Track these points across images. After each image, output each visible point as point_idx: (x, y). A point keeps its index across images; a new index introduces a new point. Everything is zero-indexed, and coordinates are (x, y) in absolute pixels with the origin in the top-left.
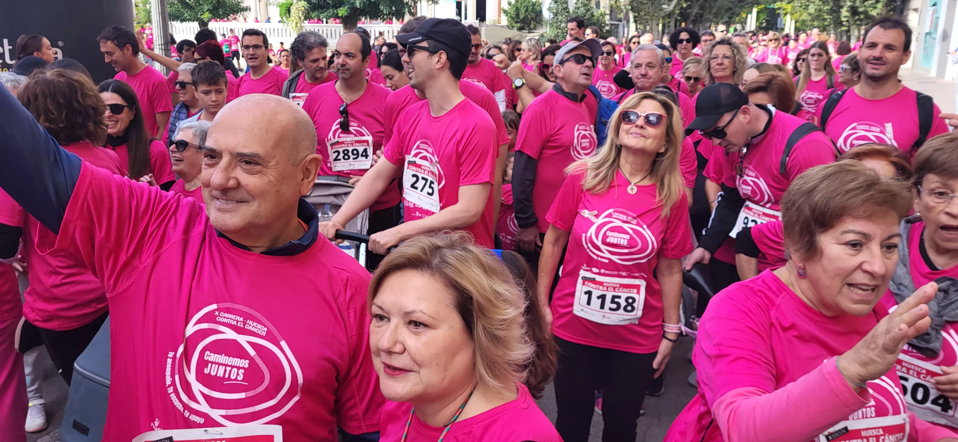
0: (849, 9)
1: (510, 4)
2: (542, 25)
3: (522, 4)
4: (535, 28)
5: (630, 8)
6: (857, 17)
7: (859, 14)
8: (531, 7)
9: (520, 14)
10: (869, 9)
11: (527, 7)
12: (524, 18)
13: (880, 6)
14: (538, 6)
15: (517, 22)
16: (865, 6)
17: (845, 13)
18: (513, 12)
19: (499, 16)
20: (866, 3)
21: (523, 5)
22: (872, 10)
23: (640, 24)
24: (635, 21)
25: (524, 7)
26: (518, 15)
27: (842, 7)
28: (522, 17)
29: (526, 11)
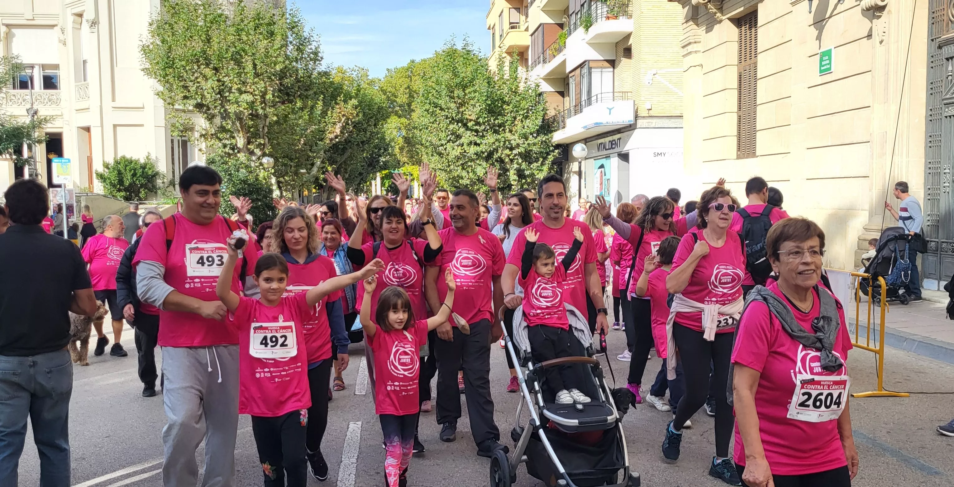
0: (515, 172)
1: (106, 166)
2: (156, 193)
3: (126, 166)
4: (146, 199)
5: (273, 171)
6: (524, 181)
7: (525, 177)
8: (141, 170)
9: (125, 179)
10: (536, 172)
11: (135, 170)
12: (130, 184)
13: (545, 168)
14: (150, 169)
15: (119, 190)
16: (531, 168)
17: (512, 176)
18: (114, 178)
19: (91, 181)
20: (532, 166)
21: (128, 168)
22: (538, 174)
23: (286, 190)
24: (280, 188)
25: (130, 171)
26: (121, 182)
27: (508, 170)
28: (127, 183)
29: (134, 175)
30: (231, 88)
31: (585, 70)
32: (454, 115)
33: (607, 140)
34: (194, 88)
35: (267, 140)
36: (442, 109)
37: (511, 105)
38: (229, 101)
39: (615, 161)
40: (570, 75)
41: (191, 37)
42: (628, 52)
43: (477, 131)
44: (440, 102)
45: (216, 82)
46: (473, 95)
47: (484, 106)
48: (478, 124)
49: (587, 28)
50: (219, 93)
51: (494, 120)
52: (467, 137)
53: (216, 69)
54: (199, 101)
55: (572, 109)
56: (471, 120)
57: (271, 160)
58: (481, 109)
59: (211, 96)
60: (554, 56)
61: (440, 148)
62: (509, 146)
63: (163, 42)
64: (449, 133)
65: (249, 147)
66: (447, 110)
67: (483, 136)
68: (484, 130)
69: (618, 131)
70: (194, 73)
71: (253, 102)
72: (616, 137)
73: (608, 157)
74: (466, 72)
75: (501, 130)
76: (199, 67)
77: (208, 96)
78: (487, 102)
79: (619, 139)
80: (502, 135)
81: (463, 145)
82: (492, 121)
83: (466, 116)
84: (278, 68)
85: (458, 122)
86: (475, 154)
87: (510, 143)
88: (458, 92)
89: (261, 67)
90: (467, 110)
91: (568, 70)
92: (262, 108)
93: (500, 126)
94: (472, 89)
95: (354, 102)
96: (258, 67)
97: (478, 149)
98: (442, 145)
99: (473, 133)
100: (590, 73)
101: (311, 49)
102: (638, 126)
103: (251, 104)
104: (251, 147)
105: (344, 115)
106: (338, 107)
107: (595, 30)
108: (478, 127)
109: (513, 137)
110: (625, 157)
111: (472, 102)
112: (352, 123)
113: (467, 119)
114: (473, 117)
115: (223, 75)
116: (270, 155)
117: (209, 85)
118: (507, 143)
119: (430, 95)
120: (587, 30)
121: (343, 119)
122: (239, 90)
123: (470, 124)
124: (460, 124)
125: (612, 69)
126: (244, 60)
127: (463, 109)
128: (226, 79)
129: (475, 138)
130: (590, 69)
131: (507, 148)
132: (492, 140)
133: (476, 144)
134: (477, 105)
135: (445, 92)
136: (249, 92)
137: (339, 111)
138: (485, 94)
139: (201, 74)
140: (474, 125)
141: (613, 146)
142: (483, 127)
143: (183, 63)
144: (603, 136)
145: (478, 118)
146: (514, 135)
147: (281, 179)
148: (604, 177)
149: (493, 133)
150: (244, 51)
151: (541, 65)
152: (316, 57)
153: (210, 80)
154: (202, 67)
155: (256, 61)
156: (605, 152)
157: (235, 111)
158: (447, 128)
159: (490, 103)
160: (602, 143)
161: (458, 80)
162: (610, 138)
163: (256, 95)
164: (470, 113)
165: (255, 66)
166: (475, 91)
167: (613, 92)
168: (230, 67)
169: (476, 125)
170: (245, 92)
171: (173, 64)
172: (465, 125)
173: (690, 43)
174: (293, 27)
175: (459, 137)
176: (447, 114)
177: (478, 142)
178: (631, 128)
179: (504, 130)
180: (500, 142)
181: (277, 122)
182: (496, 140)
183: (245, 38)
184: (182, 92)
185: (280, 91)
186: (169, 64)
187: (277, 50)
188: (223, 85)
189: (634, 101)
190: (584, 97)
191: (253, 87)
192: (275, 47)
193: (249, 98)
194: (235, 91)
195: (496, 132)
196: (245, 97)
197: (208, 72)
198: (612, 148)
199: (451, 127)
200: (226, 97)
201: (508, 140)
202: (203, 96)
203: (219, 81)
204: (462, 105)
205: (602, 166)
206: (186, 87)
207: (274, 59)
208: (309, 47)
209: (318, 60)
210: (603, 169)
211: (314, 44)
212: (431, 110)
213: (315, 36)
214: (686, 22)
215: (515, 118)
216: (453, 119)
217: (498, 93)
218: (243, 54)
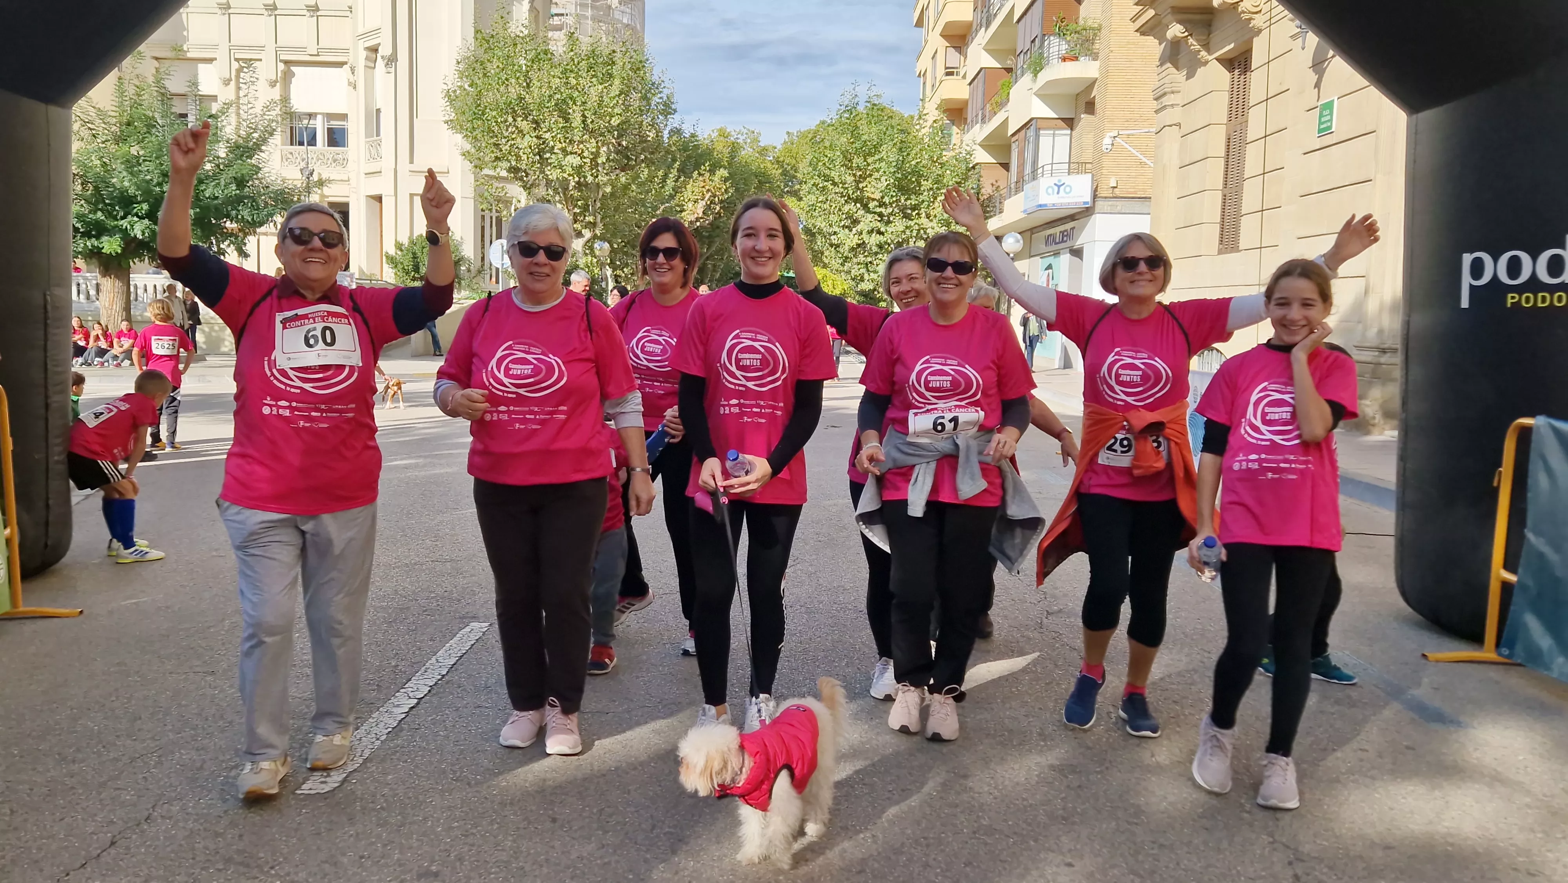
1: (400, 247)
18: (407, 262)
19: (380, 266)
30: (553, 147)
31: (1031, 133)
32: (851, 192)
33: (1057, 230)
34: (507, 147)
35: (599, 217)
36: (835, 184)
37: (930, 181)
38: (551, 164)
39: (1066, 258)
40: (1014, 139)
41: (507, 79)
42: (1090, 107)
43: (881, 215)
44: (833, 174)
45: (534, 139)
46: (877, 166)
47: (892, 181)
48: (882, 204)
49: (1036, 74)
50: (539, 154)
51: (905, 200)
52: (867, 221)
53: (536, 122)
54: (514, 163)
55: (1013, 186)
56: (874, 200)
57: (606, 246)
58: (888, 185)
59: (528, 158)
60: (995, 113)
61: (832, 237)
62: (925, 236)
63: (471, 86)
64: (844, 216)
65: (575, 226)
66: (841, 185)
67: (889, 222)
68: (891, 214)
69: (1072, 218)
70: (508, 127)
71: (581, 166)
72: (1068, 226)
73: (1057, 254)
74: (869, 133)
75: (914, 214)
76: (515, 120)
77: (524, 157)
78: (897, 175)
79: (1073, 228)
80: (915, 221)
81: (861, 233)
82: (903, 201)
83: (866, 194)
84: (615, 121)
85: (856, 201)
86: (877, 245)
87: (925, 233)
88: (857, 161)
89: (592, 122)
90: (869, 186)
91: (1010, 133)
92: (592, 175)
93: (914, 208)
94: (877, 157)
95: (723, 172)
96: (589, 121)
97: (882, 239)
98: (835, 233)
99: (877, 217)
100: (1037, 137)
101: (661, 98)
102: (1097, 210)
103: (579, 170)
104: (578, 226)
105: (708, 190)
106: (701, 178)
107: (1045, 76)
108: (882, 210)
109: (930, 225)
110: (1077, 253)
111: (876, 175)
112: (721, 202)
113: (868, 198)
114: (877, 196)
115: (544, 130)
116: (602, 238)
117: (527, 142)
118: (922, 232)
119: (820, 164)
120: (1036, 76)
121: (707, 196)
122: (563, 150)
123: (871, 205)
124: (858, 205)
125: (1069, 132)
126: (571, 111)
127: (864, 184)
128: (547, 136)
129: (879, 224)
130: (1038, 130)
131: (921, 238)
132: (902, 228)
133: (880, 233)
134: (883, 179)
135: (838, 161)
136: (576, 153)
137: (702, 184)
138: (894, 164)
139: (517, 128)
140: (876, 206)
141: (1065, 239)
142: (890, 210)
143: (494, 113)
144: (1053, 224)
145: (883, 197)
146: (931, 221)
147: (618, 272)
148: (1051, 282)
149: (903, 217)
150: (571, 99)
151: (978, 125)
152: (668, 109)
153: (527, 136)
154: (520, 119)
155: (586, 112)
156: (1055, 247)
157: (557, 178)
158: (840, 210)
159: (900, 176)
160: (1051, 235)
161: (858, 145)
162: (1062, 228)
163: (585, 158)
164: (873, 190)
165: (584, 116)
166: (881, 160)
167: (1069, 163)
168: (553, 119)
169: (880, 206)
170: (571, 153)
171: (483, 114)
172: (865, 207)
173: (1165, 94)
174: (639, 69)
175: (856, 222)
176: (842, 190)
177: (883, 229)
178: (1087, 212)
179: (918, 214)
180: (912, 231)
181: (612, 194)
182: (907, 227)
183: (574, 82)
184: (492, 151)
185: (617, 152)
186: (479, 114)
187: (614, 98)
188: (544, 143)
189: (1093, 175)
190: (1028, 170)
191: (581, 146)
192: (612, 95)
193: (576, 161)
194: (559, 151)
195: (907, 217)
196: (569, 158)
197: (524, 125)
198: (1063, 241)
199: (846, 208)
200: (547, 159)
201: (923, 229)
202: (518, 158)
203: (538, 137)
204: (863, 178)
205: (1049, 267)
206: (496, 145)
207: (610, 110)
208: (659, 95)
209: (670, 114)
210: (1050, 271)
211: (666, 91)
212: (821, 185)
213: (666, 80)
214: (1161, 65)
215: (935, 198)
216: (849, 198)
217: (913, 163)
218: (571, 103)
